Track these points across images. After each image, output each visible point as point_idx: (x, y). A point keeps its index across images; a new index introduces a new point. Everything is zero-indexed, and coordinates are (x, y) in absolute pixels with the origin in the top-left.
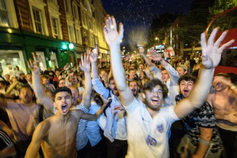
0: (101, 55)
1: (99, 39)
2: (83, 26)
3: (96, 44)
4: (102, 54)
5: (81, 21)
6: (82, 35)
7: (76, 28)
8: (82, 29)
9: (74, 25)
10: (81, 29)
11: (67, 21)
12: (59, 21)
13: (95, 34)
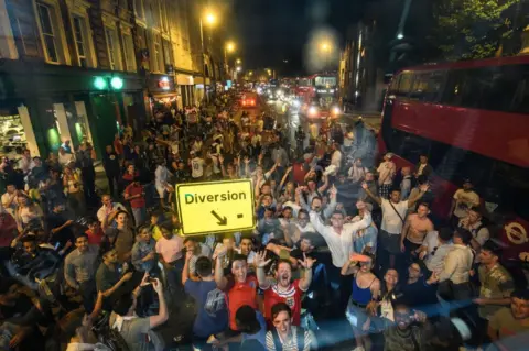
0: (179, 90)
1: (174, 48)
2: (137, 21)
3: (168, 62)
4: (183, 87)
5: (132, 10)
6: (135, 48)
7: (123, 32)
8: (135, 30)
9: (118, 23)
10: (132, 30)
11: (104, 19)
12: (88, 24)
13: (163, 35)
